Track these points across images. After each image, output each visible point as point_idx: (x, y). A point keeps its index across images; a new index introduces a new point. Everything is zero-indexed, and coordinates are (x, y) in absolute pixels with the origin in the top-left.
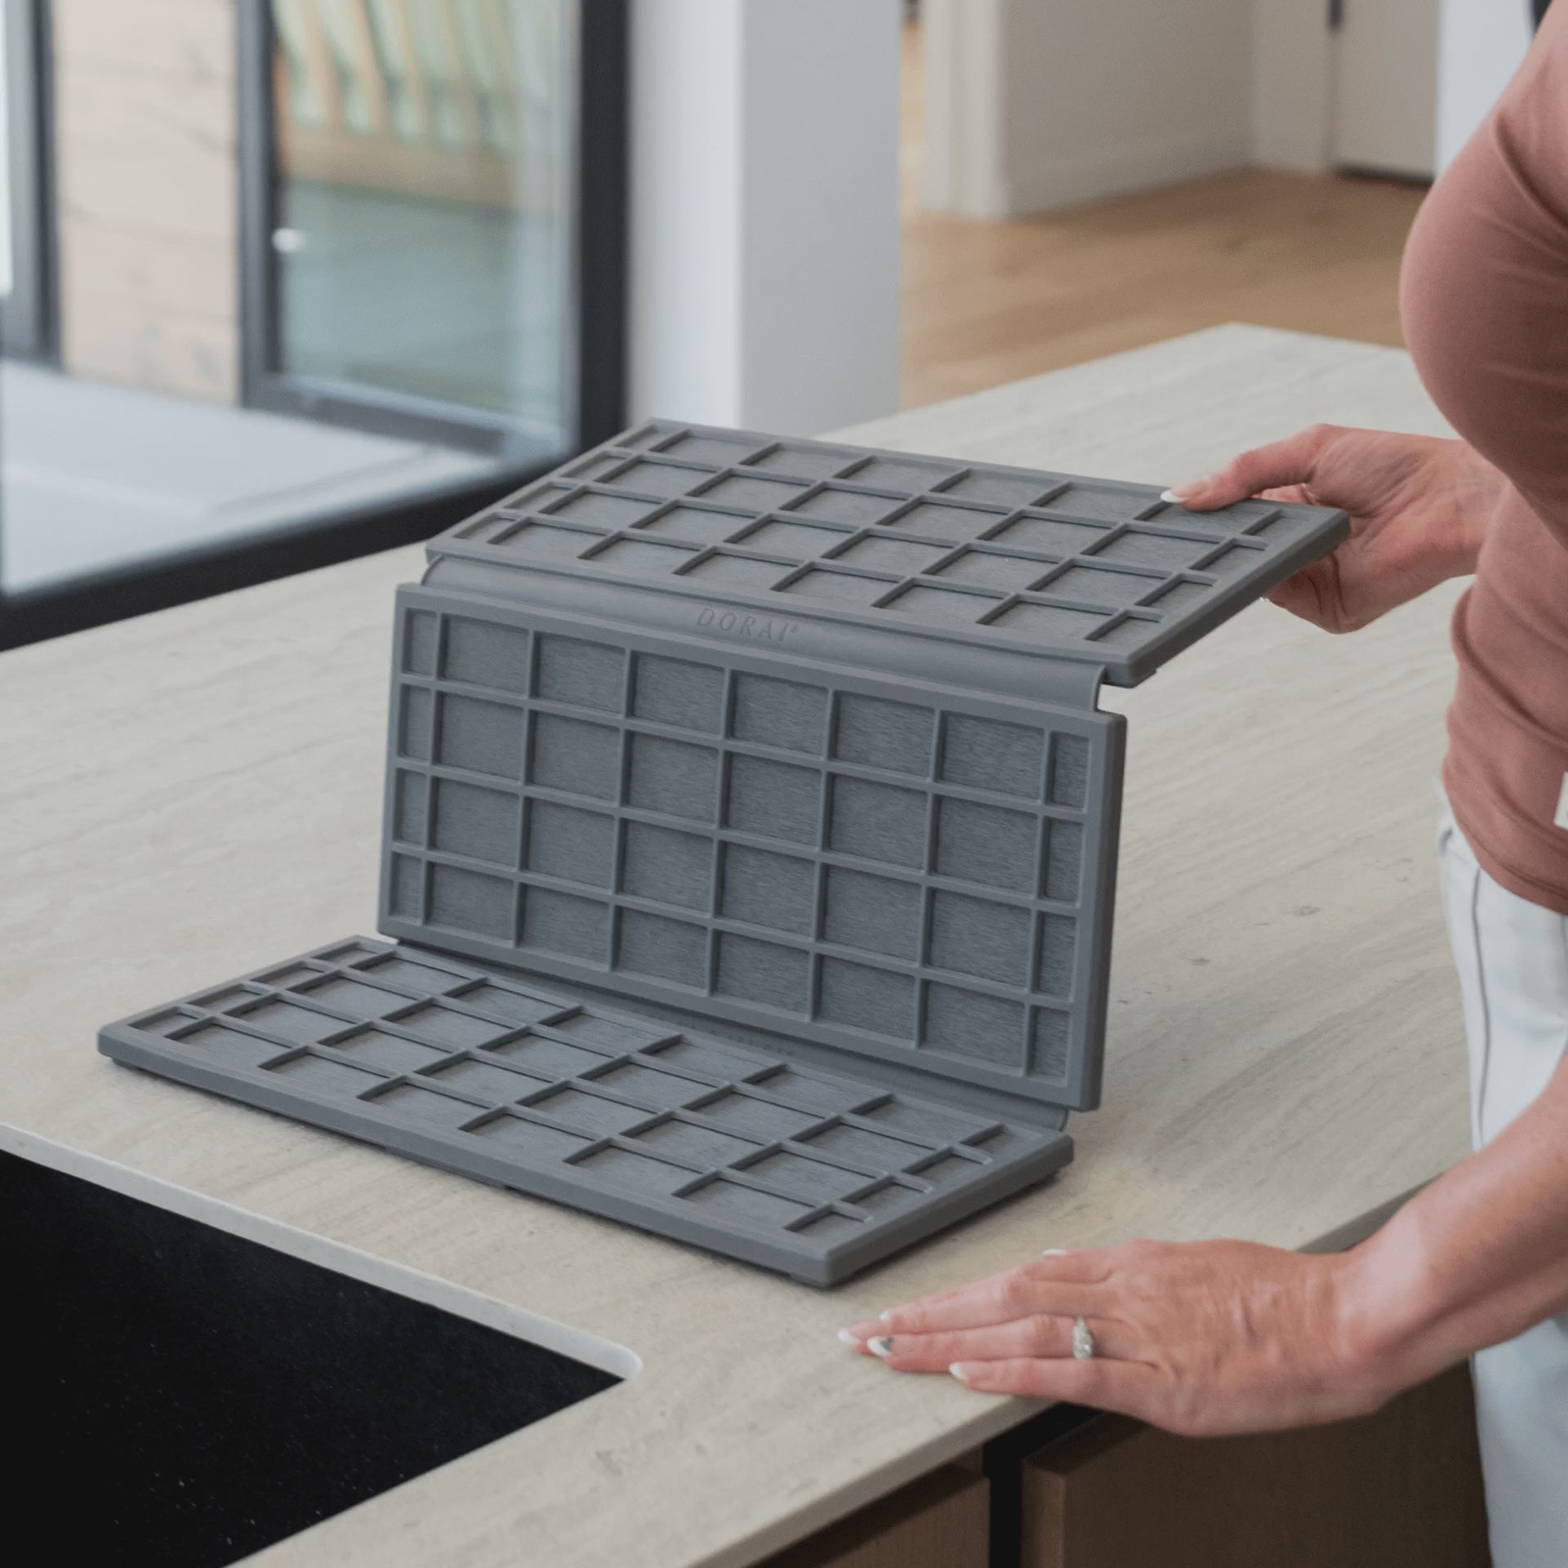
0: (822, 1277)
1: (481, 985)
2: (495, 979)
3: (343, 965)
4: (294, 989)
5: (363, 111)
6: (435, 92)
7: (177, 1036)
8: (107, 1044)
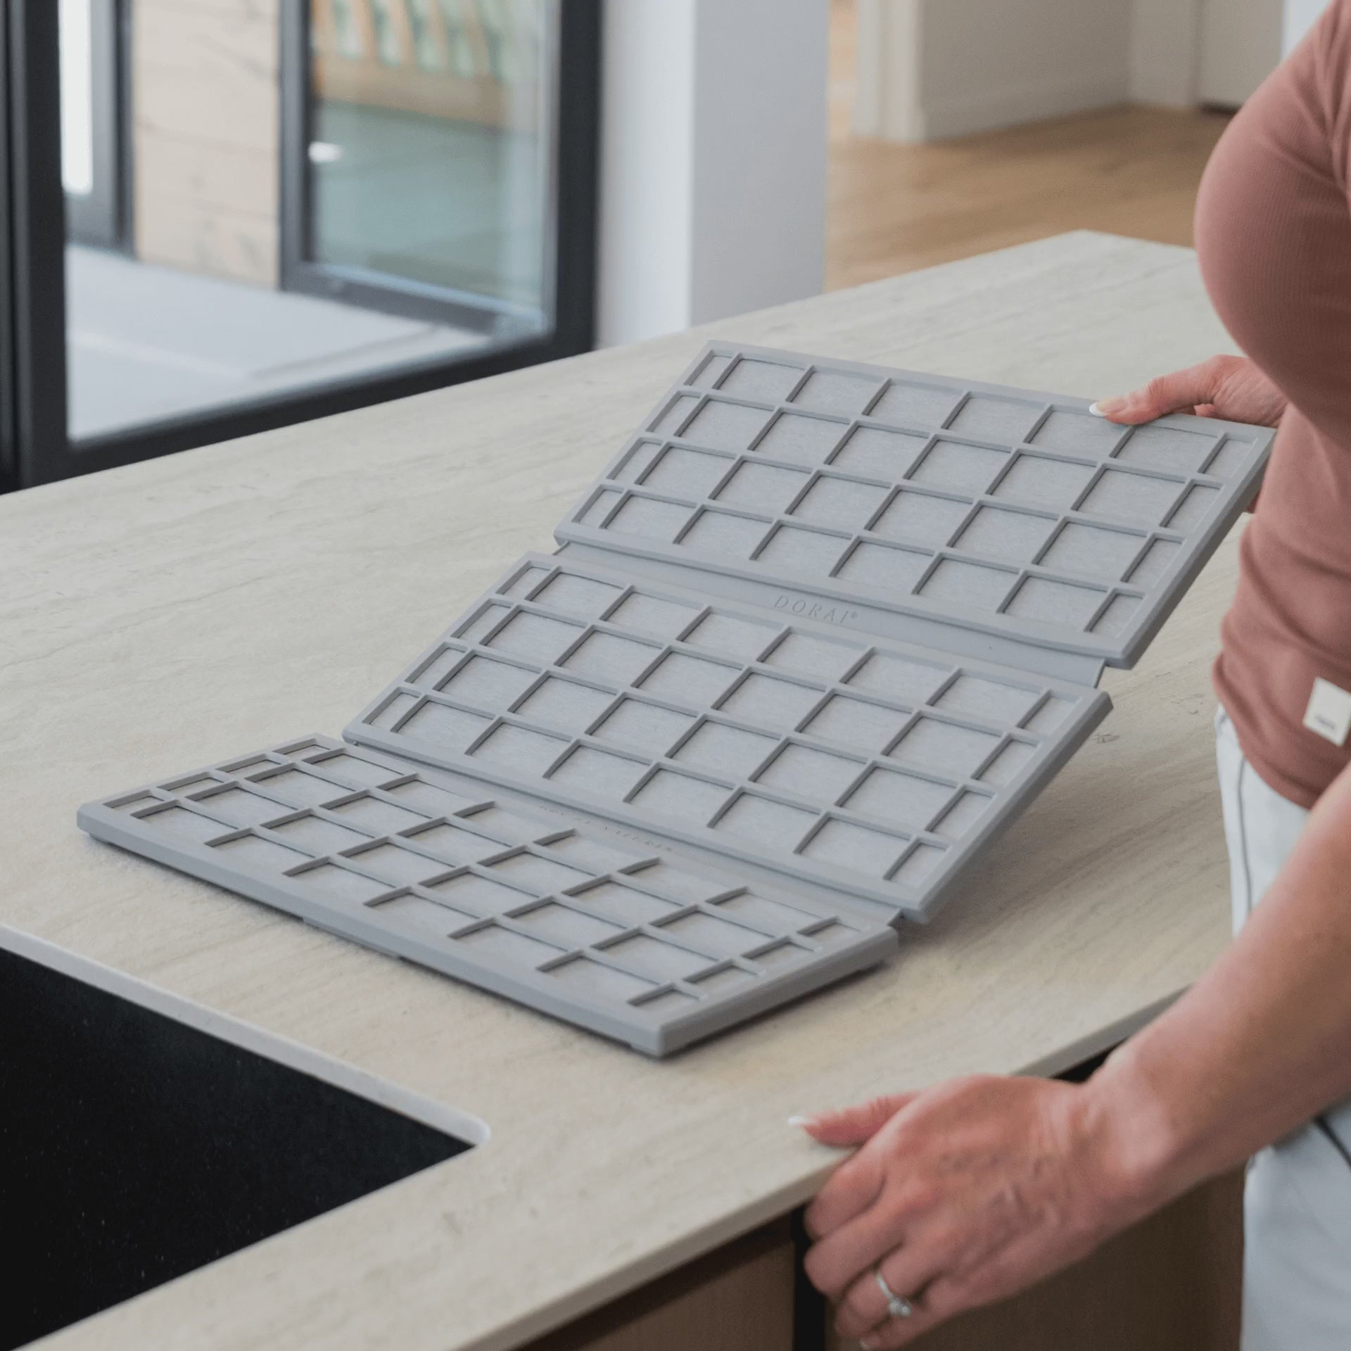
0: (654, 1047)
1: (413, 779)
2: (424, 774)
3: (297, 759)
4: (251, 779)
5: (393, 48)
6: (452, 32)
7: (141, 816)
8: (83, 820)
